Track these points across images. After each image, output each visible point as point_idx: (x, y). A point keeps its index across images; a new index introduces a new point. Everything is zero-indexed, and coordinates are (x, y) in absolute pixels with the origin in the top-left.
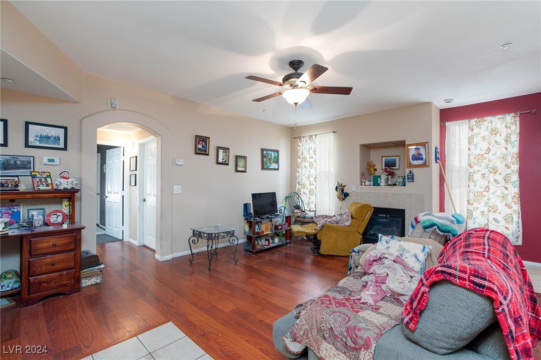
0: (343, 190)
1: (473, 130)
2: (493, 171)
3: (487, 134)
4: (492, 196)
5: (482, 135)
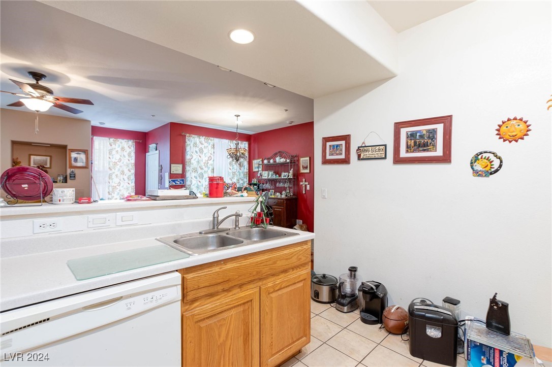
1: (111, 145)
2: (123, 173)
3: (119, 149)
4: (121, 188)
5: (116, 150)
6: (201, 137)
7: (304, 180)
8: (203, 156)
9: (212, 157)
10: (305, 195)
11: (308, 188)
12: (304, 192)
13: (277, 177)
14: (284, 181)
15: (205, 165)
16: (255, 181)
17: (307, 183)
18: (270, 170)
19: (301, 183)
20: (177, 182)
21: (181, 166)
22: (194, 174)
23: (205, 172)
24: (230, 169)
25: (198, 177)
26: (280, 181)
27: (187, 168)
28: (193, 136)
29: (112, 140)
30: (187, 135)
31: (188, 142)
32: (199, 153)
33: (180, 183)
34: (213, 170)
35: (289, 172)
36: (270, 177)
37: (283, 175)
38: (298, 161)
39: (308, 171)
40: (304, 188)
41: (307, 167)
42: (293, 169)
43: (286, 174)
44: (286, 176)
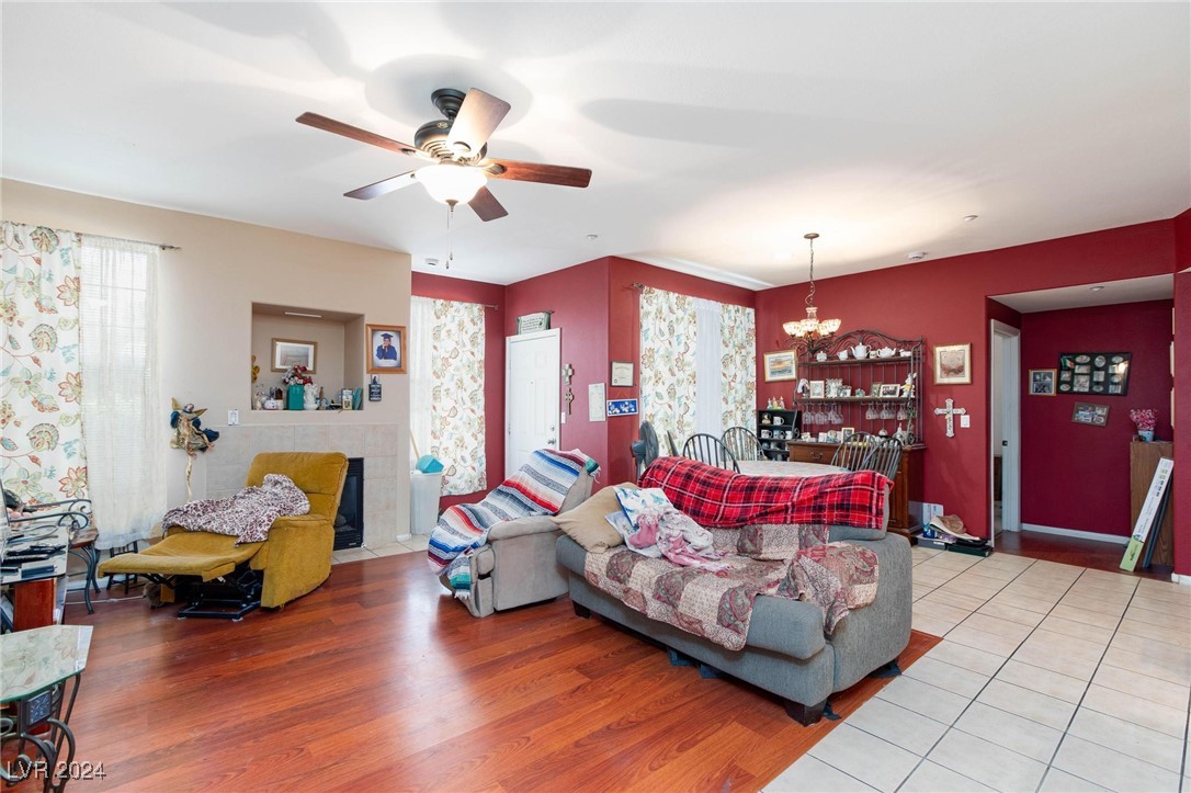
0: (197, 423)
1: (438, 318)
2: (460, 385)
3: (453, 327)
4: (460, 423)
5: (448, 328)
6: (671, 294)
7: (949, 402)
8: (675, 342)
10: (953, 442)
11: (965, 422)
12: (950, 433)
13: (860, 395)
14: (895, 405)
15: (679, 365)
16: (774, 404)
17: (961, 411)
18: (833, 377)
19: (939, 411)
20: (623, 409)
21: (631, 366)
23: (678, 381)
24: (724, 375)
25: (666, 396)
26: (878, 405)
27: (647, 372)
28: (657, 291)
29: (440, 302)
30: (645, 289)
32: (666, 335)
33: (630, 411)
34: (694, 377)
35: (903, 383)
36: (832, 395)
37: (881, 390)
38: (929, 353)
39: (965, 378)
40: (950, 424)
41: (959, 370)
42: (915, 375)
43: (891, 387)
44: (893, 393)
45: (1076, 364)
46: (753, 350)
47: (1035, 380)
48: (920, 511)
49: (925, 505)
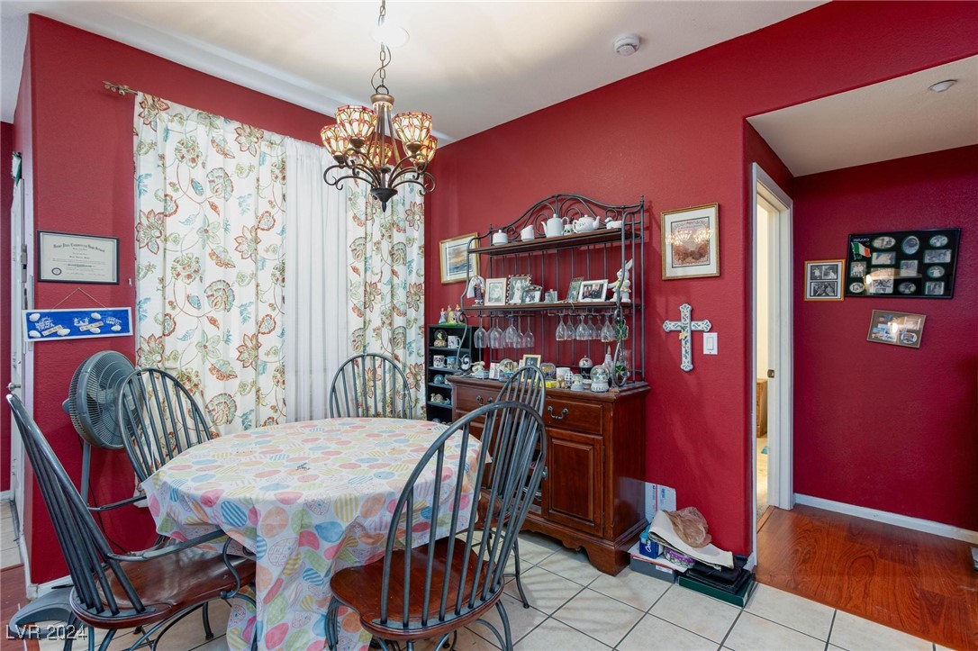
6: (220, 121)
7: (685, 310)
8: (231, 209)
9: (278, 216)
10: (692, 382)
11: (710, 344)
12: (686, 364)
13: (552, 298)
14: (596, 315)
15: (244, 247)
16: (450, 317)
17: (703, 325)
18: (521, 272)
19: (669, 326)
20: (84, 326)
21: (108, 247)
22: (181, 289)
23: (241, 278)
24: (355, 270)
25: (205, 302)
26: (574, 315)
27: (143, 257)
28: (177, 108)
30: (140, 97)
31: (144, 133)
32: (208, 192)
33: (106, 330)
34: (283, 270)
35: (612, 279)
36: (516, 300)
37: (581, 291)
38: (654, 225)
39: (710, 268)
40: (686, 348)
41: (699, 254)
42: (630, 264)
43: (595, 284)
44: (597, 294)
45: (873, 250)
46: (418, 234)
47: (813, 277)
48: (642, 494)
49: (649, 486)
